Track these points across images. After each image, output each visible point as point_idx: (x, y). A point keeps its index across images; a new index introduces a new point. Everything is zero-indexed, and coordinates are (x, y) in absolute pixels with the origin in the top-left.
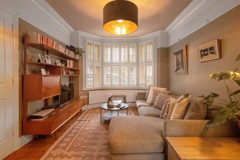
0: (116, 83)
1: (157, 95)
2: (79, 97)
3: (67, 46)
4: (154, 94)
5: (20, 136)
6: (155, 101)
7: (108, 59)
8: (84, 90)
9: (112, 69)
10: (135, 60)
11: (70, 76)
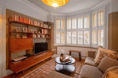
0: (74, 42)
1: (103, 57)
2: (51, 49)
3: (45, 22)
4: (100, 56)
5: (6, 70)
6: (100, 62)
7: (69, 27)
8: (54, 45)
9: (71, 33)
10: (88, 27)
11: (47, 38)
